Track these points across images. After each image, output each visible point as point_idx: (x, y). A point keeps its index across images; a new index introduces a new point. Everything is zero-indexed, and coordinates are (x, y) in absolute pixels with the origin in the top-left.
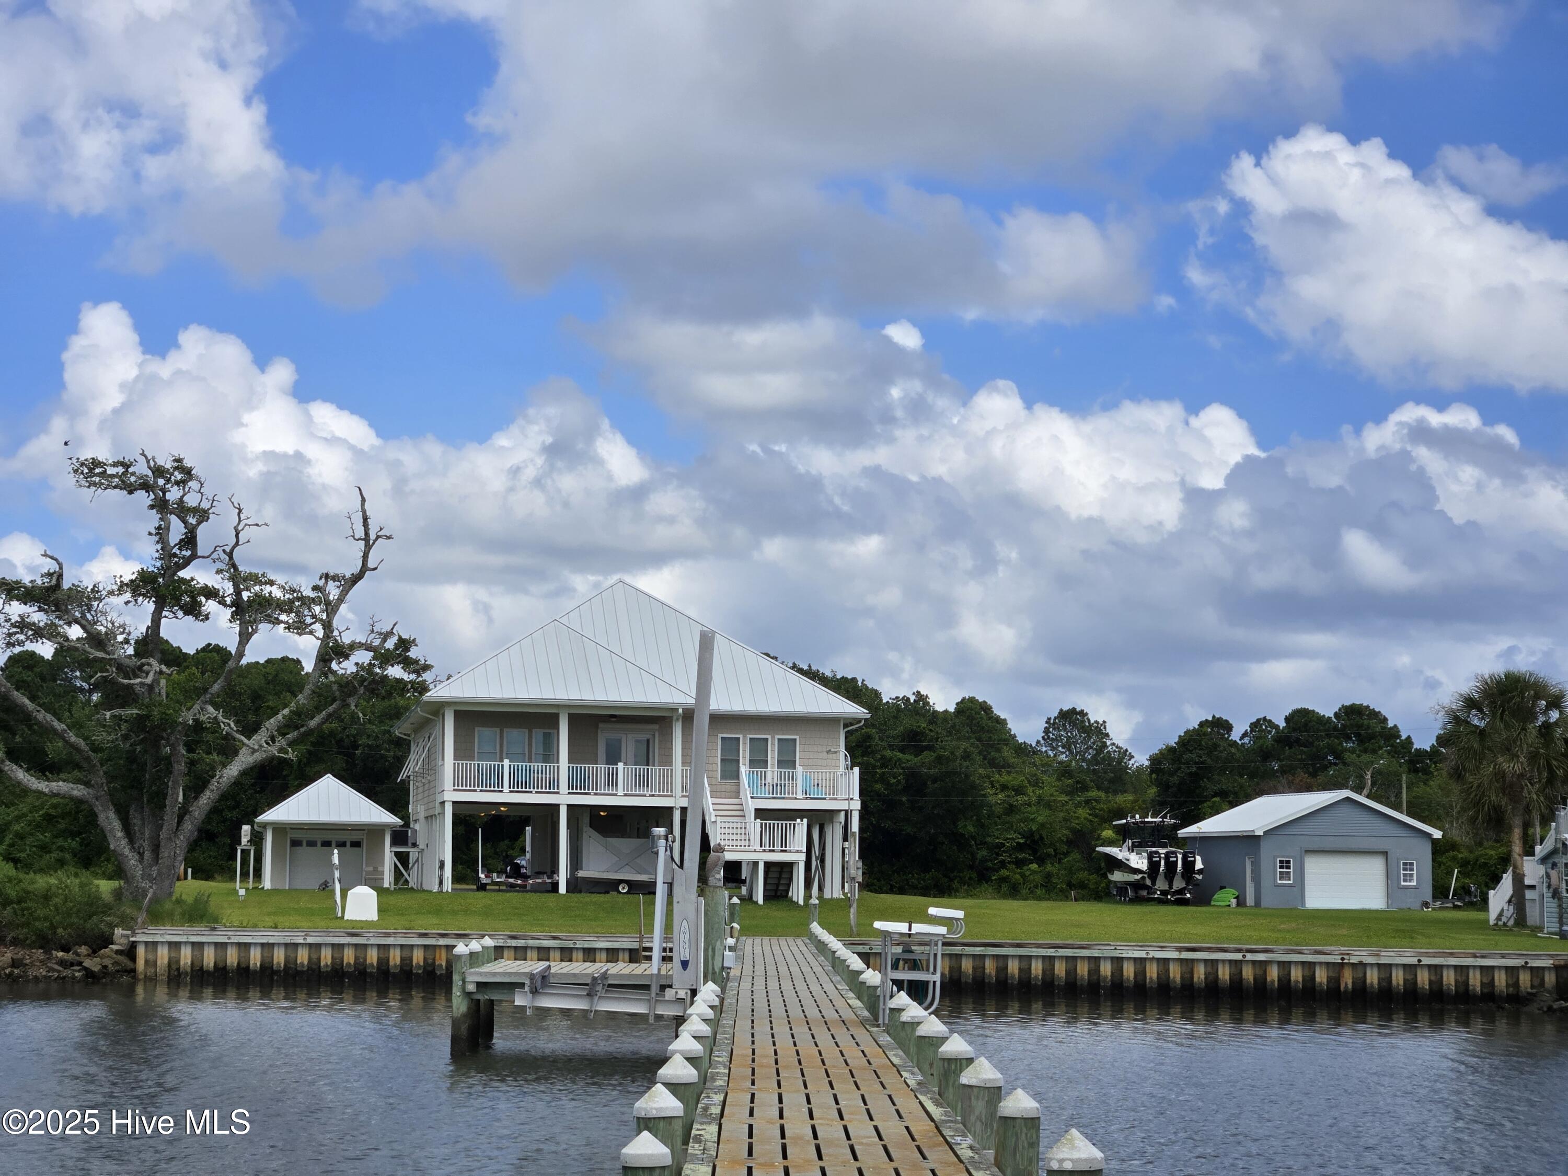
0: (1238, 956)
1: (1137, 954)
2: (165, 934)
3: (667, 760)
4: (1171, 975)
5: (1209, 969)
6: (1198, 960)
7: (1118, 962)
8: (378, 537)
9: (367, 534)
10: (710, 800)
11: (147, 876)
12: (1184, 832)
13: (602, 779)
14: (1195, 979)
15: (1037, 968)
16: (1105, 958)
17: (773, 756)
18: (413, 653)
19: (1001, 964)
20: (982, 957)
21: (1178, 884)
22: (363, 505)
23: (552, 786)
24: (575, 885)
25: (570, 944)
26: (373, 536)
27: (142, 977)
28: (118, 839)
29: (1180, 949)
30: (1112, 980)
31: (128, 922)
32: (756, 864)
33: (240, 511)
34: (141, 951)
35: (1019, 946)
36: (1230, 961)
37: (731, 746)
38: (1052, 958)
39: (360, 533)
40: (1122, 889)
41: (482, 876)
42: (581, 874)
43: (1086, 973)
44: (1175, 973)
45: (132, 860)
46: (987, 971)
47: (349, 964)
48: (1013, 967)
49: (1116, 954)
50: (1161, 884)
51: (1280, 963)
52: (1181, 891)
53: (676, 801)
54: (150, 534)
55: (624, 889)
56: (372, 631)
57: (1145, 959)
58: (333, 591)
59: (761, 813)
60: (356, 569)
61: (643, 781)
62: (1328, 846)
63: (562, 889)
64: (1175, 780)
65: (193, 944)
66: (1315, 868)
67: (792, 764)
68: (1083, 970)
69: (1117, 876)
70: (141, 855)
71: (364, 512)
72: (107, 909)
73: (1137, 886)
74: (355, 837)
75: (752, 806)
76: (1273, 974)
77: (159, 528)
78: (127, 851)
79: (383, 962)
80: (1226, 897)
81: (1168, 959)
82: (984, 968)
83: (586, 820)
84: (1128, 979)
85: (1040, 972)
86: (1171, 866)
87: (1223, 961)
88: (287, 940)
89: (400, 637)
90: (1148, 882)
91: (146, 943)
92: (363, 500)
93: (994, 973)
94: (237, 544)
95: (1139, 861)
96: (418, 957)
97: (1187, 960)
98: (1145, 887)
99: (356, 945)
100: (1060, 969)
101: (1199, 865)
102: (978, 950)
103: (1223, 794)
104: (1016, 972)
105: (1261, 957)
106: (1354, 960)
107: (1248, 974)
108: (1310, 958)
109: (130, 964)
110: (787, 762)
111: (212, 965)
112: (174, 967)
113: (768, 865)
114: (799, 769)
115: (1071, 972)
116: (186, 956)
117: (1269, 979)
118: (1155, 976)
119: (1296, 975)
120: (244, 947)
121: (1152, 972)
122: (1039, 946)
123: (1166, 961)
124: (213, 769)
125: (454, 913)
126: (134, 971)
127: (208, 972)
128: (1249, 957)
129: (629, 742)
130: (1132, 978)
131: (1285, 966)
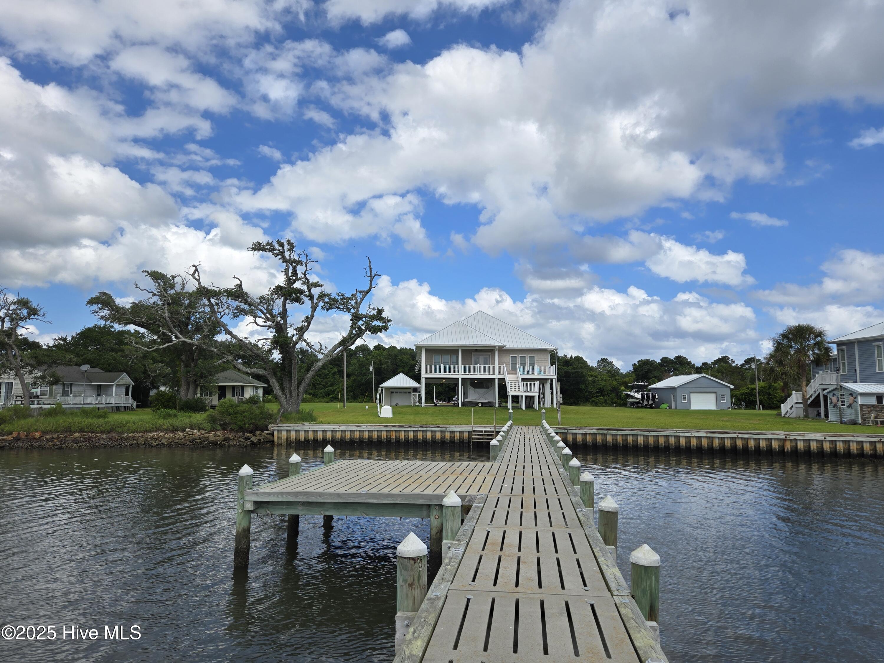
0: (735, 436)
1: (687, 434)
2: (285, 427)
3: (493, 364)
4: (703, 444)
5: (720, 441)
6: (715, 437)
7: (677, 437)
8: (375, 275)
9: (371, 274)
10: (507, 376)
11: (288, 404)
12: (649, 387)
13: (473, 370)
14: (714, 446)
15: (641, 440)
16: (672, 436)
17: (527, 361)
18: (383, 315)
19: (624, 438)
20: (616, 435)
21: (651, 402)
22: (370, 264)
23: (457, 372)
24: (464, 404)
25: (444, 429)
26: (373, 275)
27: (276, 444)
28: (277, 390)
29: (707, 432)
30: (675, 446)
31: (275, 422)
32: (522, 396)
33: (307, 257)
34: (276, 433)
35: (632, 430)
36: (730, 438)
37: (514, 359)
38: (648, 436)
39: (369, 274)
40: (632, 404)
41: (435, 401)
42: (466, 400)
43: (663, 443)
44: (704, 442)
45: (282, 398)
46: (618, 441)
47: (357, 438)
48: (630, 439)
49: (677, 434)
50: (645, 402)
51: (755, 439)
52: (651, 404)
53: (496, 376)
54: (282, 272)
55: (480, 405)
56: (370, 308)
57: (690, 437)
58: (359, 295)
59: (523, 380)
60: (368, 289)
61: (486, 370)
62: (697, 391)
63: (460, 405)
64: (641, 373)
65: (296, 430)
66: (693, 396)
67: (534, 364)
68: (661, 441)
69: (631, 400)
70: (286, 395)
71: (370, 266)
72: (271, 416)
73: (637, 403)
74: (409, 390)
75: (521, 377)
76: (752, 443)
77: (286, 269)
78: (280, 394)
79: (370, 437)
80: (665, 406)
81: (701, 437)
82: (617, 439)
83: (469, 383)
84: (683, 445)
85: (642, 442)
86: (648, 397)
87: (727, 438)
88: (332, 429)
89: (378, 309)
90: (641, 402)
91: (278, 430)
92: (370, 262)
93: (621, 442)
94: (306, 270)
95: (638, 396)
96: (384, 435)
97: (709, 437)
98: (640, 403)
99: (360, 431)
100: (651, 440)
101: (657, 397)
102: (614, 432)
103: (655, 377)
104: (631, 442)
105: (746, 436)
106: (791, 438)
107: (739, 443)
108: (770, 437)
109: (271, 439)
110: (532, 364)
111: (303, 439)
112: (289, 440)
113: (526, 397)
114: (536, 366)
115: (656, 442)
116: (293, 435)
117: (749, 446)
118: (695, 444)
119: (763, 444)
120: (316, 431)
121: (694, 442)
122: (641, 431)
123: (700, 438)
124: (313, 363)
125: (422, 414)
126: (273, 441)
127: (302, 442)
128: (740, 436)
129: (482, 357)
130: (684, 445)
131: (757, 440)
